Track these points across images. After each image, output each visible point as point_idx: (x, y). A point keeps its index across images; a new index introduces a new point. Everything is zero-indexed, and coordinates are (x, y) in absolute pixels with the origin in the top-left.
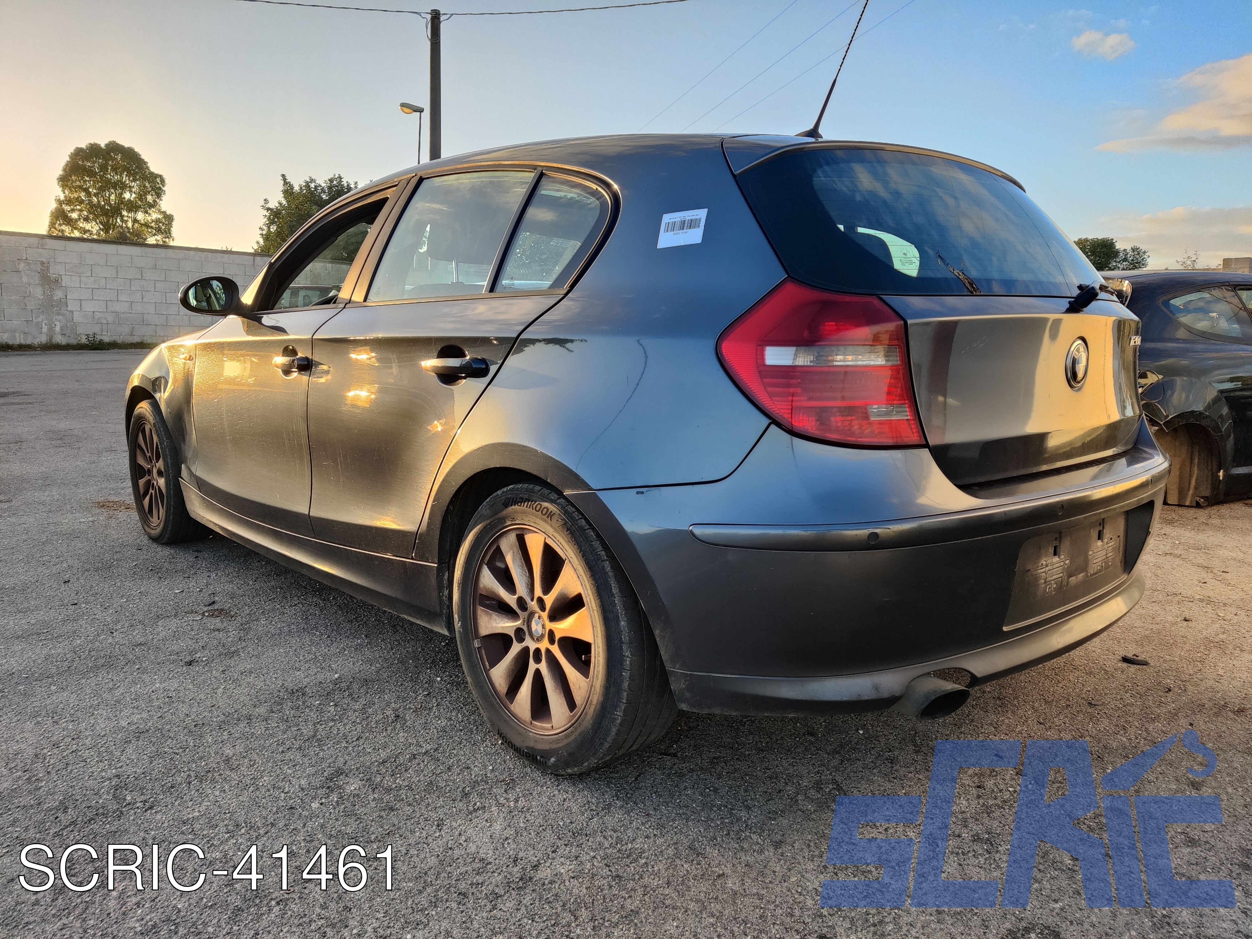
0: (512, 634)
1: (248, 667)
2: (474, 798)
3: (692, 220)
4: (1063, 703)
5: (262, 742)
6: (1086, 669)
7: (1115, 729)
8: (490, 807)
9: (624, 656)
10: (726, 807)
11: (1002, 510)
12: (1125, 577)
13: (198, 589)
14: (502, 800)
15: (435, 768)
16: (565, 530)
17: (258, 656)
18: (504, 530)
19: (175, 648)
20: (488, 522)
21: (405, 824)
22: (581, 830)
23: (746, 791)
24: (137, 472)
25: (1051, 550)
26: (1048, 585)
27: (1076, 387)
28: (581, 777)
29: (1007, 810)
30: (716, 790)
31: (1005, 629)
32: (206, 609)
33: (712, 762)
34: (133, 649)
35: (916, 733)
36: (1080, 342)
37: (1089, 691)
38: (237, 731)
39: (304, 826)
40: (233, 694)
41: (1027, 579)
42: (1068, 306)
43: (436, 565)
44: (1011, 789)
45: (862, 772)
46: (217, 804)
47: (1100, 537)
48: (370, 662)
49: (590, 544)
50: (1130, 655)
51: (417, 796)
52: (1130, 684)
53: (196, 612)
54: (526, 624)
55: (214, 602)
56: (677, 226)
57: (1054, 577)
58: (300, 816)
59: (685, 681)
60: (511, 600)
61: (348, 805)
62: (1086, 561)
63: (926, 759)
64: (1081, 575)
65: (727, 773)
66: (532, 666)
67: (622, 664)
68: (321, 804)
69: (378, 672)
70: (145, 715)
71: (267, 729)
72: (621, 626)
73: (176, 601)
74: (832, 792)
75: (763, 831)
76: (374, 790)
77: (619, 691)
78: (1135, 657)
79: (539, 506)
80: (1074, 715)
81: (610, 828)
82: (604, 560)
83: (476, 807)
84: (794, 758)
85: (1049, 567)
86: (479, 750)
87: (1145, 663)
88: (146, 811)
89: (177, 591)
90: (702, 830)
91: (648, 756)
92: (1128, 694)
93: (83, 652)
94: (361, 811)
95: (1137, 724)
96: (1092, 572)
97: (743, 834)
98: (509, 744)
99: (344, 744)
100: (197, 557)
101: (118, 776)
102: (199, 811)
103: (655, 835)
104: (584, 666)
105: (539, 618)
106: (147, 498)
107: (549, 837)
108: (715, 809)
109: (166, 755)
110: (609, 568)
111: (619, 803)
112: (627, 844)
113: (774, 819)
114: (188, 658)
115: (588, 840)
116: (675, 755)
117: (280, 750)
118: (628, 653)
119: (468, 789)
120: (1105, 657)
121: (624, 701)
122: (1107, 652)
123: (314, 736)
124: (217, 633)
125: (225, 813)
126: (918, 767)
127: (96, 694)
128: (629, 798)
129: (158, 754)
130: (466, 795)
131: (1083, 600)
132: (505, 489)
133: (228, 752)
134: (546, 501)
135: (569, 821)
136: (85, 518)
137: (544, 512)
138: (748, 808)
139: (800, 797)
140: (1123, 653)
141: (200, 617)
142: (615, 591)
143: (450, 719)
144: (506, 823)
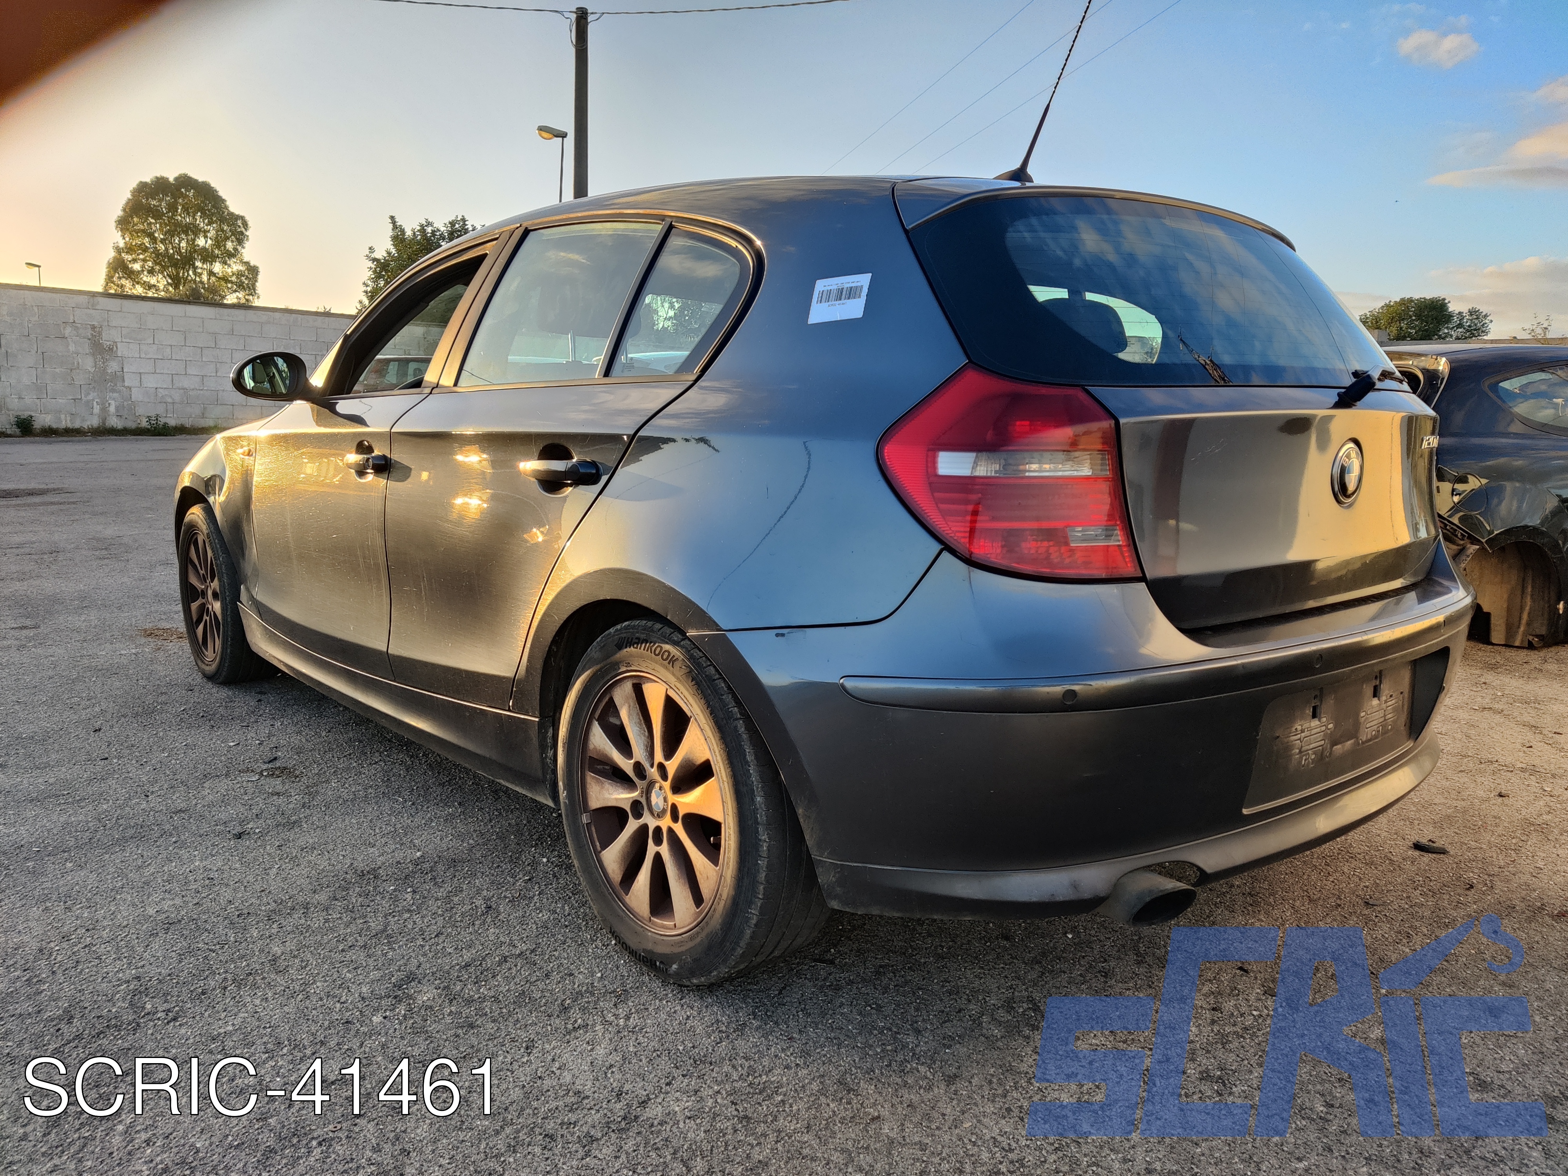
0: (628, 808)
1: (311, 841)
2: (575, 1014)
3: (851, 288)
4: (1332, 901)
5: (319, 938)
6: (1367, 857)
7: (1396, 936)
8: (594, 1025)
9: (760, 840)
10: (891, 1030)
11: (1239, 662)
12: (1410, 744)
13: (257, 742)
14: (610, 1017)
15: (529, 974)
16: (690, 679)
17: (324, 828)
18: (618, 678)
19: (223, 816)
20: (598, 667)
21: (487, 1045)
22: (705, 1056)
23: (917, 1010)
24: (189, 593)
25: (1309, 712)
26: (1304, 755)
27: (1345, 503)
28: (711, 988)
29: (1248, 1040)
30: (879, 1008)
31: (1245, 811)
32: (265, 767)
33: (877, 973)
34: (171, 817)
35: (1140, 939)
36: (1352, 445)
37: (1367, 887)
38: (289, 923)
39: (361, 1046)
40: (290, 876)
41: (1275, 748)
42: (1337, 399)
43: (537, 720)
44: (1255, 1013)
45: (1067, 987)
46: (257, 1016)
47: (1376, 693)
48: (461, 837)
49: (719, 699)
50: (1424, 841)
51: (504, 1010)
52: (1421, 879)
53: (252, 771)
54: (644, 795)
55: (275, 759)
56: (833, 296)
57: (1312, 746)
58: (357, 1032)
59: (835, 873)
60: (626, 765)
61: (419, 1020)
62: (1357, 725)
63: (1150, 972)
64: (1349, 742)
65: (895, 986)
66: (652, 849)
67: (757, 850)
68: (385, 1018)
69: (470, 850)
70: (178, 901)
71: (327, 921)
72: (757, 803)
73: (229, 756)
74: (1027, 1013)
75: (934, 1062)
76: (451, 1001)
77: (754, 883)
78: (1431, 843)
79: (659, 649)
80: (1345, 917)
81: (742, 1055)
82: (737, 719)
83: (576, 1026)
84: (982, 968)
85: (1306, 733)
86: (587, 952)
87: (1442, 851)
88: (168, 1023)
89: (232, 744)
90: (857, 1060)
91: (798, 963)
92: (1418, 891)
93: (109, 820)
94: (433, 1027)
95: (1425, 930)
96: (1364, 739)
97: (909, 1066)
98: (623, 945)
99: (420, 942)
100: (259, 701)
101: (138, 978)
102: (233, 1025)
103: (797, 1065)
104: (712, 851)
105: (661, 788)
106: (201, 627)
107: (664, 1065)
108: (875, 1032)
109: (199, 952)
110: (743, 729)
111: (756, 1023)
112: (760, 1076)
113: (949, 1047)
114: (238, 829)
115: (713, 1070)
116: (832, 962)
117: (340, 948)
118: (764, 837)
119: (568, 1002)
120: (1392, 843)
121: (760, 897)
122: (1396, 836)
123: (385, 930)
124: (275, 797)
125: (265, 1027)
126: (1139, 982)
127: (121, 874)
128: (769, 1017)
129: (190, 951)
130: (565, 1009)
131: (1352, 775)
132: (619, 627)
133: (277, 950)
134: (667, 643)
135: (691, 1045)
136: (127, 650)
137: (665, 657)
138: (918, 1032)
139: (985, 1019)
140: (1415, 837)
141: (257, 777)
142: (750, 758)
143: (555, 912)
144: (612, 1047)
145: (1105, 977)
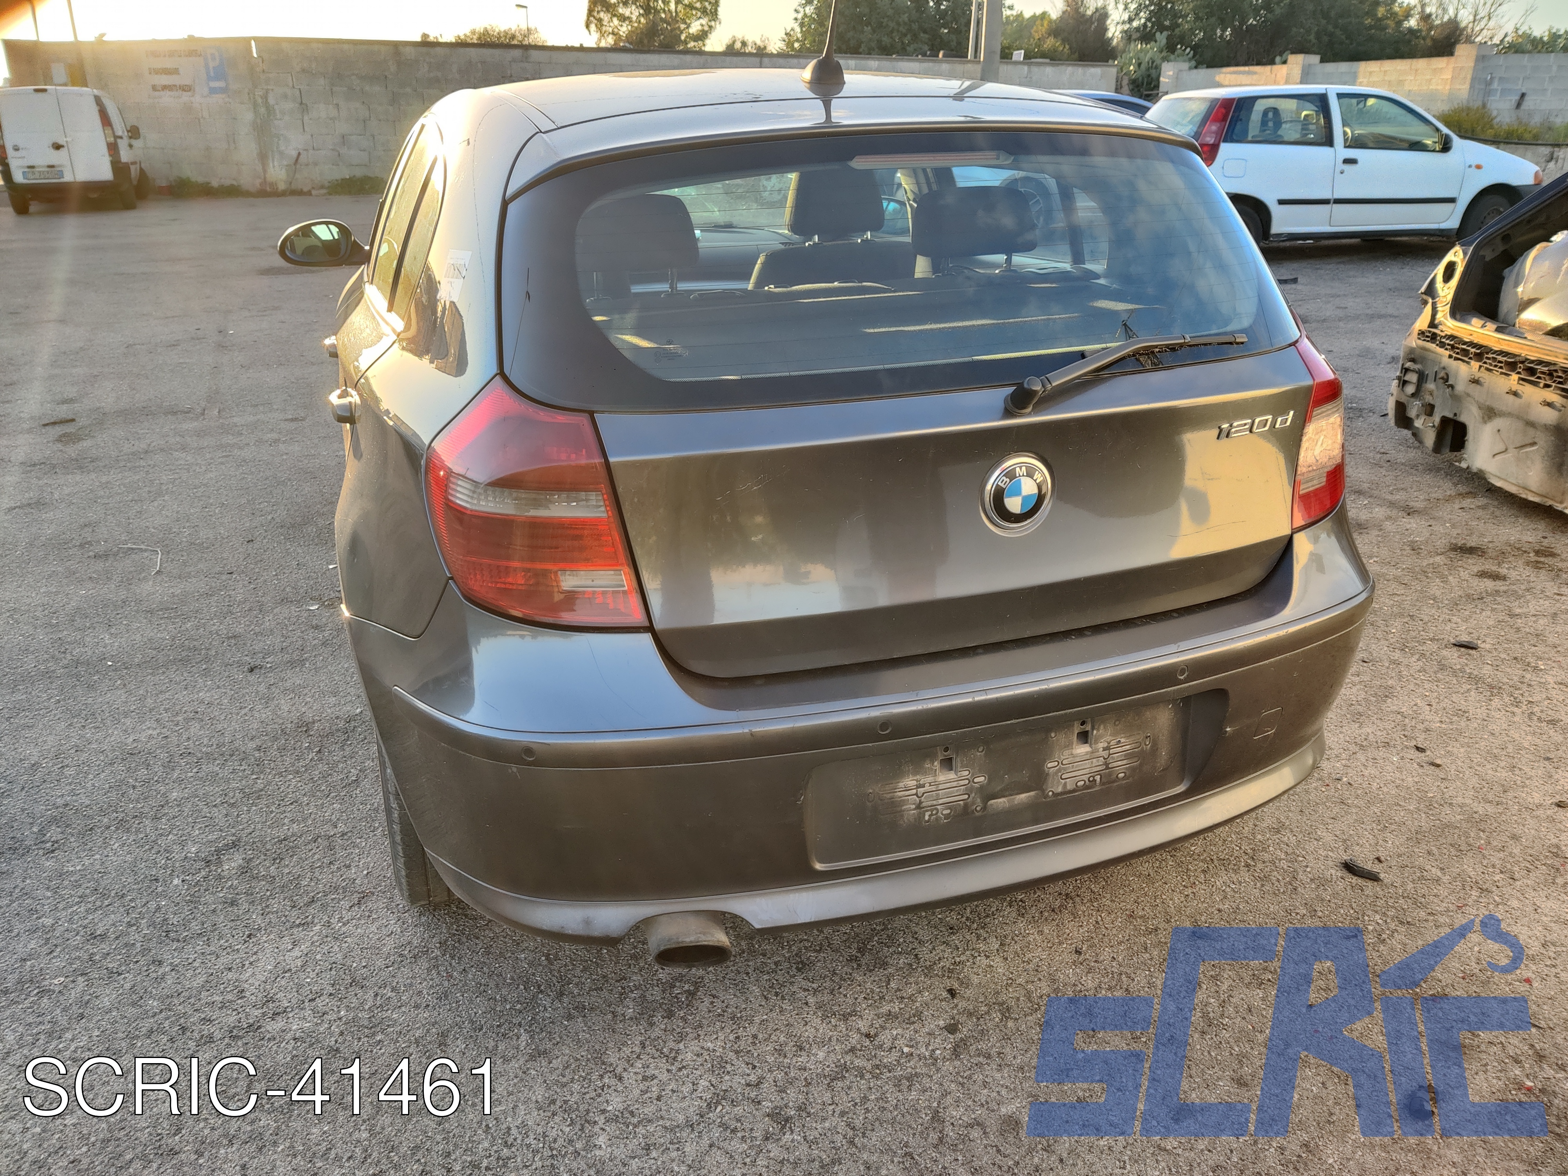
1: (297, 682)
2: (315, 908)
3: (460, 265)
4: (1153, 923)
8: (316, 925)
14: (335, 919)
15: (319, 859)
17: (318, 670)
19: (259, 647)
22: (365, 978)
25: (935, 765)
26: (927, 811)
29: (864, 1082)
31: (819, 866)
34: (223, 642)
38: (207, 769)
40: (251, 718)
41: (872, 801)
44: (908, 1049)
46: (104, 859)
47: (1084, 739)
50: (1368, 858)
56: (451, 271)
57: (941, 801)
58: (152, 891)
61: (203, 888)
62: (1040, 776)
64: (1023, 796)
68: (183, 881)
70: (156, 732)
71: (233, 771)
76: (241, 875)
78: (1374, 863)
85: (930, 787)
87: (1375, 877)
94: (206, 898)
96: (1060, 789)
99: (274, 808)
107: (327, 980)
111: (436, 953)
112: (388, 1010)
113: (571, 1019)
114: (258, 662)
115: (357, 995)
117: (215, 803)
119: (320, 895)
120: (1324, 853)
122: (1340, 844)
128: (453, 948)
129: (120, 785)
130: (310, 903)
133: (174, 795)
138: (560, 995)
139: (634, 994)
140: (1363, 850)
144: (308, 950)
145: (799, 970)
